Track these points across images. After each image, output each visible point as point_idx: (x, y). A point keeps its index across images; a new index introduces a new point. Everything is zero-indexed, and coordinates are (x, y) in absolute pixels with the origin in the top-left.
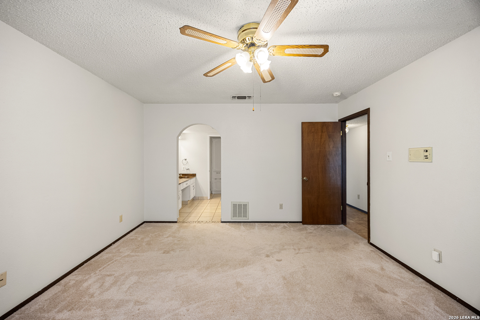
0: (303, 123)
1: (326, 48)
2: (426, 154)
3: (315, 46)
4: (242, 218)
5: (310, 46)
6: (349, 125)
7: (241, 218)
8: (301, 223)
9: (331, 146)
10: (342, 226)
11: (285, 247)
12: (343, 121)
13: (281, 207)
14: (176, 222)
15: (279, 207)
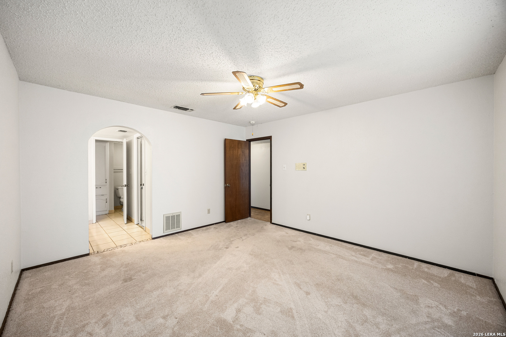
0: (226, 140)
1: (286, 104)
2: (304, 166)
3: (283, 102)
4: (176, 229)
5: (281, 101)
6: (253, 144)
7: (174, 230)
8: (224, 223)
9: (243, 159)
10: (249, 218)
11: (232, 239)
12: (249, 141)
13: (209, 211)
14: (88, 255)
15: (207, 212)
